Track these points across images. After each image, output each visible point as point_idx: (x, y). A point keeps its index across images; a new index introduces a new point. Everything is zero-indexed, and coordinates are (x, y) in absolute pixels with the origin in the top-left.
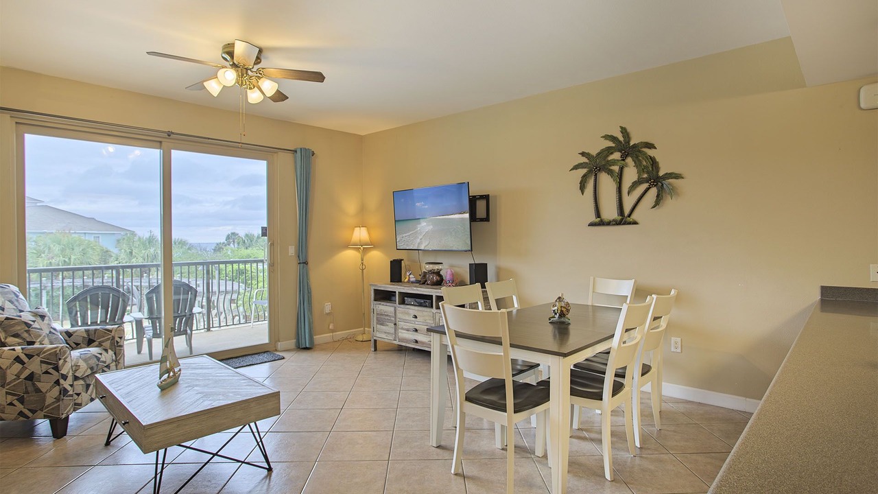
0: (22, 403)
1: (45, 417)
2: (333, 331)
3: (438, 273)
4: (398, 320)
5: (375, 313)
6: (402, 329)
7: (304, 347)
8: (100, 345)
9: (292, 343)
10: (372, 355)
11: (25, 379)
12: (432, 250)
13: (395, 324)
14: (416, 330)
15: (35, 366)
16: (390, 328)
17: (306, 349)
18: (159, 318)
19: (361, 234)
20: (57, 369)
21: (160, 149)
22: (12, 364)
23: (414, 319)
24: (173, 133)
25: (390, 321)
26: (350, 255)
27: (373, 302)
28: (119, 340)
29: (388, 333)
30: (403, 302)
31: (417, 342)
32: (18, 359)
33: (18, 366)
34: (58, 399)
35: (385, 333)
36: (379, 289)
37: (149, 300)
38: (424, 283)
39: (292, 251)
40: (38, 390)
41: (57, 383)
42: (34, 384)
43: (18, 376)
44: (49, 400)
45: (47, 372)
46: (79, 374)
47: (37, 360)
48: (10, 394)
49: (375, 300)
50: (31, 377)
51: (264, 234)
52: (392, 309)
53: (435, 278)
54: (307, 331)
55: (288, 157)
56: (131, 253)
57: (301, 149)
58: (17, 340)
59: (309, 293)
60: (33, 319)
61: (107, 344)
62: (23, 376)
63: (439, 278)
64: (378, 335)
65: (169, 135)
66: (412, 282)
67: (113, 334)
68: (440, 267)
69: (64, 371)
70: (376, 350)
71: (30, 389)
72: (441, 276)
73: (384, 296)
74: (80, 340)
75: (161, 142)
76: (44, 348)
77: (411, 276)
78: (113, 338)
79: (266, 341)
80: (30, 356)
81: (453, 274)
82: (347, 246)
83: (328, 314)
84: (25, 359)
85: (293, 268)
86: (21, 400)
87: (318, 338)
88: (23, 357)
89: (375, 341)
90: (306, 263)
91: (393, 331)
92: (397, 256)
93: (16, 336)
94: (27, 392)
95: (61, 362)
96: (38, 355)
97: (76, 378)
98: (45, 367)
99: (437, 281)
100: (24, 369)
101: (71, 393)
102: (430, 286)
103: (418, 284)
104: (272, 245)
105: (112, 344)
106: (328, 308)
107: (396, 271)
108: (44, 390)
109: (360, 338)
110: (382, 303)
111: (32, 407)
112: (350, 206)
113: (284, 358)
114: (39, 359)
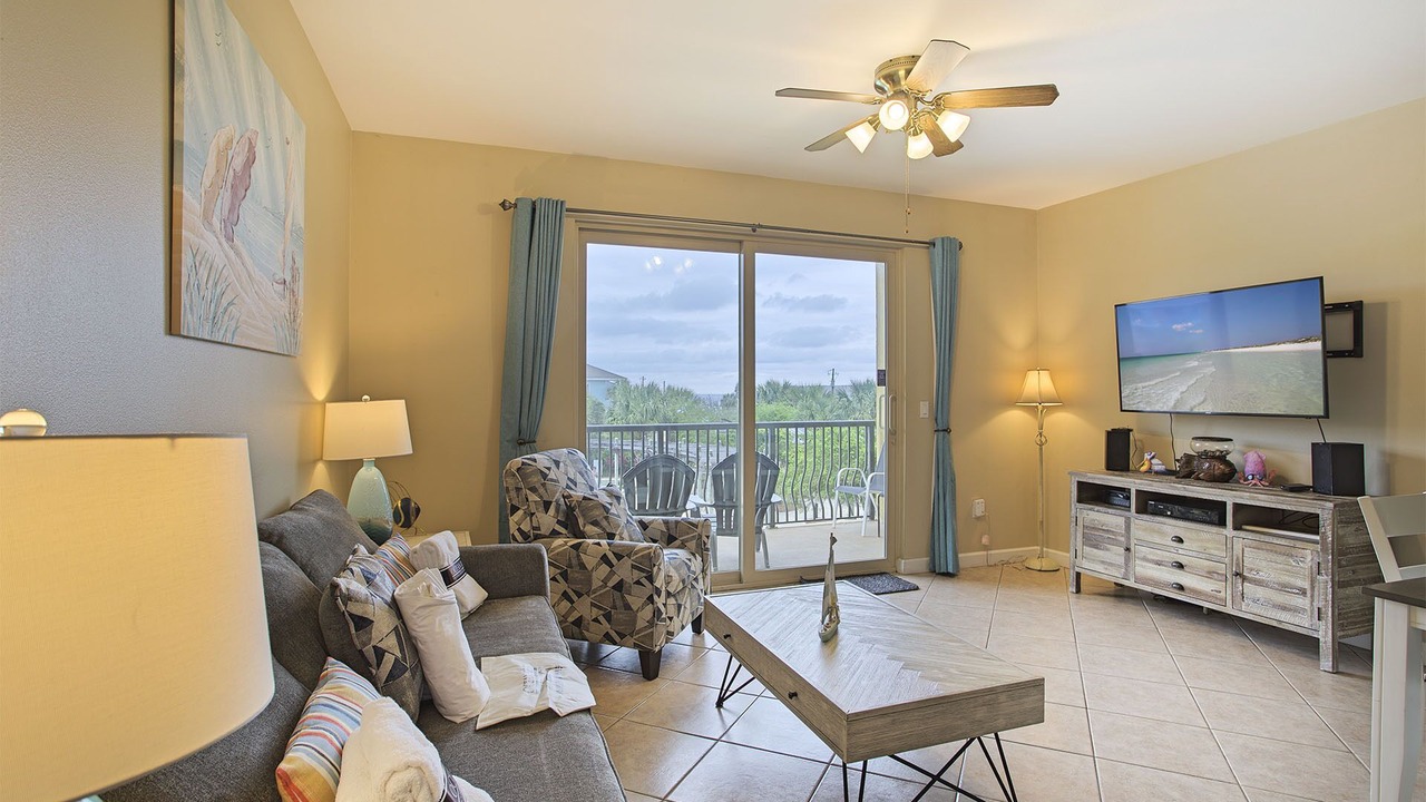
0: (609, 621)
1: (635, 646)
2: (986, 548)
3: (1221, 458)
4: (1133, 542)
5: (1080, 523)
6: (1145, 559)
7: (941, 571)
8: (682, 546)
9: (922, 562)
10: (1073, 598)
11: (613, 587)
12: (1213, 414)
13: (1128, 549)
14: (1181, 566)
15: (624, 571)
16: (1115, 554)
17: (948, 575)
18: (735, 507)
19: (1038, 383)
20: (651, 579)
21: (740, 253)
22: (598, 565)
23: (1175, 544)
24: (760, 226)
25: (1116, 543)
26: (1015, 418)
27: (1075, 505)
28: (706, 539)
29: (1111, 564)
30: (1142, 509)
31: (1181, 588)
32: (605, 559)
33: (605, 569)
34: (651, 624)
35: (1103, 562)
36: (1091, 481)
37: (716, 479)
38: (1188, 476)
39: (924, 409)
40: (627, 607)
41: (651, 599)
42: (623, 597)
43: (605, 582)
44: (641, 624)
45: (638, 583)
46: (671, 590)
47: (627, 562)
48: (596, 606)
49: (1079, 501)
50: (619, 586)
51: (881, 382)
52: (1121, 521)
53: (1220, 468)
54: (950, 545)
55: (920, 255)
56: (628, 406)
57: (943, 239)
58: (596, 530)
59: (953, 481)
60: (610, 501)
61: (692, 544)
62: (611, 584)
63: (1227, 470)
64: (1086, 564)
65: (754, 231)
66: (1157, 473)
67: (699, 530)
68: (1225, 446)
69: (658, 584)
70: (1078, 591)
71: (619, 603)
72: (1229, 464)
73: (1094, 494)
74: (657, 536)
75: (741, 242)
76: (634, 547)
77: (1154, 461)
78: (700, 536)
79: (881, 555)
80: (619, 557)
81: (1262, 462)
82: (1012, 403)
83: (978, 518)
84: (614, 561)
85: (927, 441)
86: (608, 617)
87: (967, 558)
88: (611, 556)
89: (1078, 574)
90: (947, 431)
91: (1121, 560)
92: (1122, 422)
93: (595, 523)
94: (614, 607)
95: (655, 569)
96: (629, 556)
97: (669, 594)
98: (637, 574)
99: (1224, 474)
100: (612, 573)
101: (664, 616)
102: (1207, 484)
103: (1173, 478)
104: (893, 401)
105: (698, 545)
106: (979, 510)
107: (1119, 448)
108: (635, 608)
109: (1036, 564)
110: (1097, 508)
111: (621, 628)
112: (1016, 334)
113: (917, 589)
114: (630, 562)
